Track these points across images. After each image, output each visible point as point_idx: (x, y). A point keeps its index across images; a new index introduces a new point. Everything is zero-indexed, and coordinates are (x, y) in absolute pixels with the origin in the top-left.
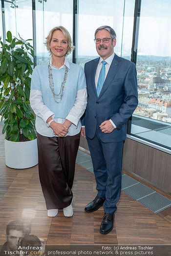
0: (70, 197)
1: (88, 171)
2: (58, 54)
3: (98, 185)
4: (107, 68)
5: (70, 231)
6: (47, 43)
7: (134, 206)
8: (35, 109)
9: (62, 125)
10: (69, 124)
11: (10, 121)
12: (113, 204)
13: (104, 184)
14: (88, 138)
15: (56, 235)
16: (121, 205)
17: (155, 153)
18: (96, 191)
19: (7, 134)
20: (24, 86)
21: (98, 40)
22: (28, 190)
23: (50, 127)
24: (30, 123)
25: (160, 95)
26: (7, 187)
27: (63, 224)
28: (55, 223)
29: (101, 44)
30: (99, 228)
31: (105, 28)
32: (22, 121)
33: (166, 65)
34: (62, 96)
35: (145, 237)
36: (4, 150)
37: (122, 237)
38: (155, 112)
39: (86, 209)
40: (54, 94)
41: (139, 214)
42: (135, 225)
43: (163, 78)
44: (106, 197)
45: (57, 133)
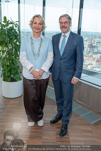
0: (42, 115)
1: (51, 99)
2: (37, 31)
3: (58, 107)
4: (67, 39)
5: (42, 134)
6: (31, 24)
7: (79, 120)
8: (23, 63)
9: (38, 72)
10: (43, 72)
11: (5, 70)
12: (67, 119)
13: (62, 107)
14: (53, 80)
15: (34, 137)
16: (72, 119)
17: (91, 89)
18: (57, 111)
19: (4, 77)
20: (14, 49)
21: (61, 23)
22: (16, 110)
23: (31, 73)
24: (17, 71)
25: (92, 55)
26: (4, 109)
27: (38, 131)
28: (33, 130)
29: (63, 25)
30: (59, 133)
31: (65, 16)
32: (13, 70)
33: (95, 37)
34: (38, 55)
35: (86, 138)
36: (2, 87)
37: (73, 138)
38: (89, 65)
39: (51, 121)
40: (34, 54)
41: (82, 124)
42: (80, 131)
43: (94, 45)
44: (63, 115)
45: (35, 77)
